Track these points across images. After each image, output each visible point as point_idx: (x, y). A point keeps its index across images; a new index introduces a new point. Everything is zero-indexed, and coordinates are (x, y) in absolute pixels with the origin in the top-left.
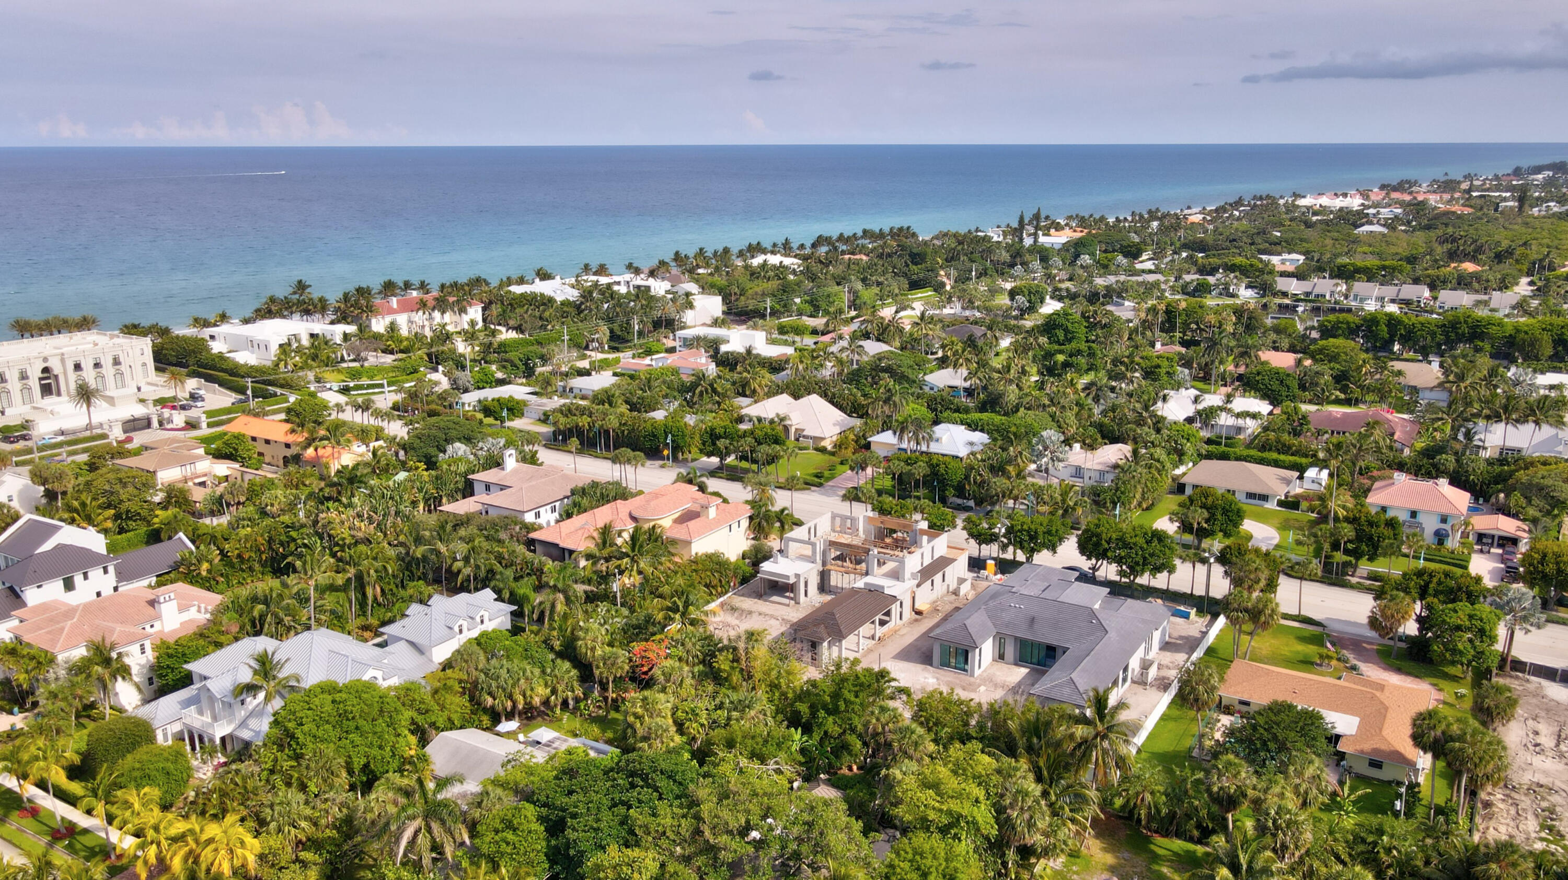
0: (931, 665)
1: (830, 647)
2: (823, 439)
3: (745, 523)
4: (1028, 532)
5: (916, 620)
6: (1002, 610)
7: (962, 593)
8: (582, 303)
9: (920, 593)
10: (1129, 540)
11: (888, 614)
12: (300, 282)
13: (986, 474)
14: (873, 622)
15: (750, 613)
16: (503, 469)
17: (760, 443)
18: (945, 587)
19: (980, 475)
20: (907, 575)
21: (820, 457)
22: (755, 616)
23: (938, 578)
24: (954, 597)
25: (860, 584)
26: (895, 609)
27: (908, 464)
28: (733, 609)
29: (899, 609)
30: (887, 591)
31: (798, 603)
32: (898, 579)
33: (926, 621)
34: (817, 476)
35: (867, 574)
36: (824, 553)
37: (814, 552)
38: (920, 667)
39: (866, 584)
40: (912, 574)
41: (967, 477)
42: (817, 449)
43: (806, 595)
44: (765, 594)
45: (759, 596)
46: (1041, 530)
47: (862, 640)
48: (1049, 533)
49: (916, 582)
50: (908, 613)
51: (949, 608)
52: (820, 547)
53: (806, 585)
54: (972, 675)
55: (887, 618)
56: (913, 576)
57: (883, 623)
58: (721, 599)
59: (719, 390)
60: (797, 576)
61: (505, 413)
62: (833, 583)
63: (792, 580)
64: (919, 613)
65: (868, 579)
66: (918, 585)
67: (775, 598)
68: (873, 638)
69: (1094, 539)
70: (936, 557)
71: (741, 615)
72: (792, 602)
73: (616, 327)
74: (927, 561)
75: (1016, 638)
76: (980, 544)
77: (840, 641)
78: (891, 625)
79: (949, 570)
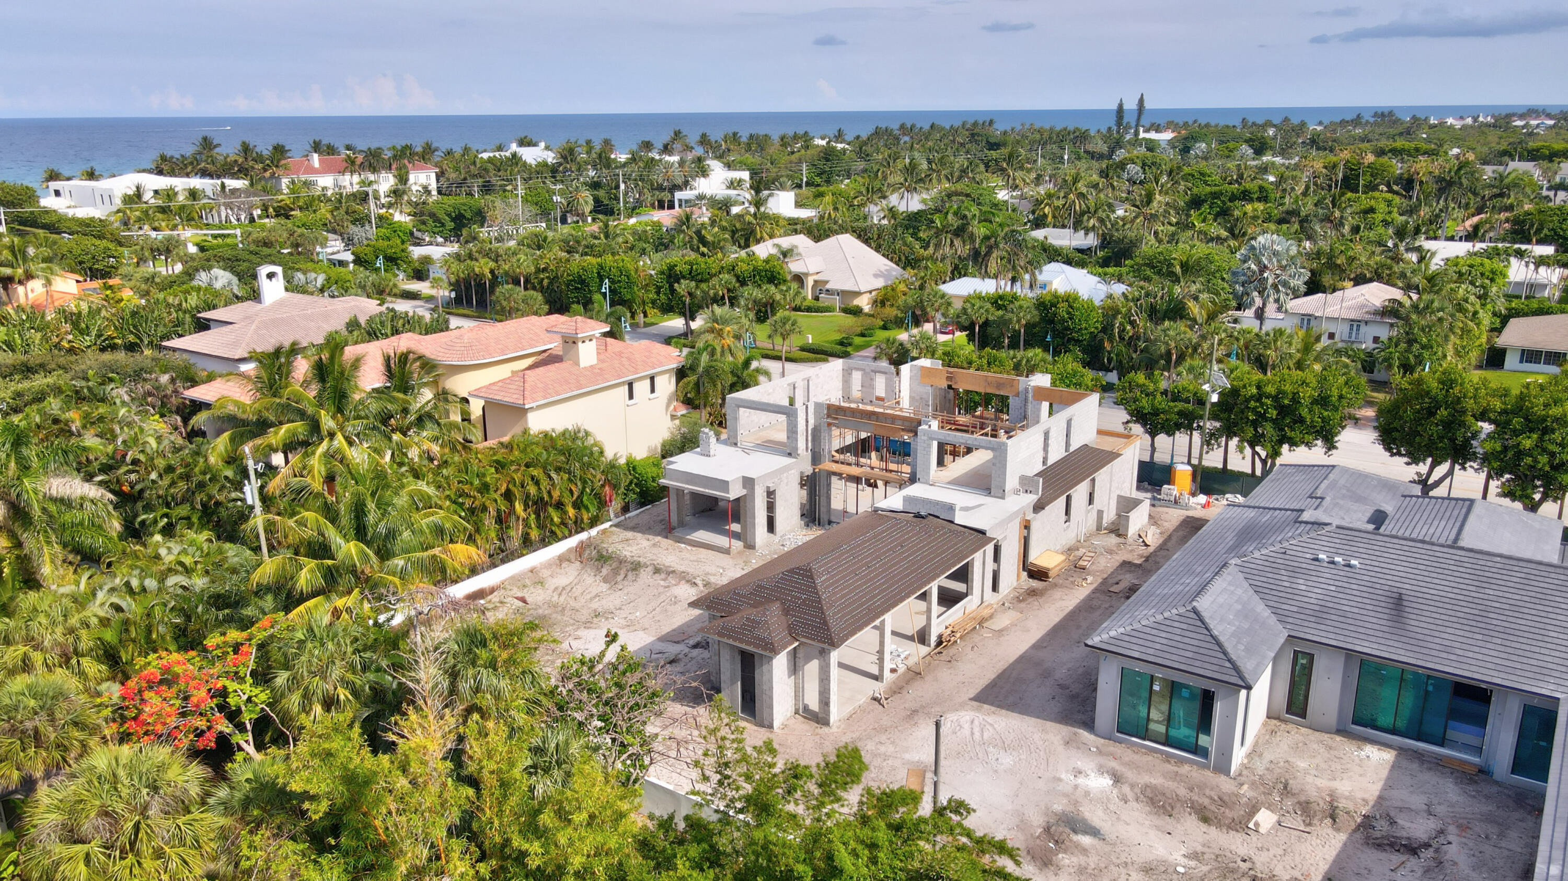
0: (1089, 725)
1: (795, 668)
2: (858, 294)
3: (667, 385)
4: (1275, 398)
5: (1032, 593)
6: (1294, 572)
7: (1132, 530)
8: (560, 164)
9: (1040, 522)
10: (1539, 411)
11: (963, 575)
12: (205, 139)
13: (1142, 322)
14: (924, 596)
15: (636, 567)
16: (260, 302)
17: (743, 282)
18: (1094, 515)
19: (1132, 323)
20: (1012, 481)
21: (850, 320)
22: (645, 576)
23: (1080, 492)
24: (1113, 540)
25: (894, 500)
26: (981, 562)
27: (999, 308)
28: (602, 558)
29: (990, 566)
30: (960, 519)
31: (750, 546)
32: (988, 491)
33: (1057, 594)
34: (841, 343)
35: (913, 479)
36: (816, 435)
37: (792, 431)
38: (1056, 733)
39: (907, 499)
40: (1024, 480)
41: (1107, 329)
42: (847, 311)
43: (771, 527)
44: (682, 524)
45: (668, 530)
46: (1307, 394)
47: (891, 644)
48: (1323, 401)
49: (1033, 498)
50: (1011, 576)
51: (1106, 564)
52: (805, 421)
53: (771, 507)
54: (1223, 768)
55: (959, 587)
56: (1026, 484)
57: (949, 599)
58: (583, 536)
59: (709, 238)
60: (748, 482)
61: (380, 263)
62: (837, 504)
63: (735, 492)
64: (1038, 574)
65: (915, 490)
66: (1039, 507)
67: (702, 535)
68: (922, 637)
69: (1443, 413)
70: (1075, 445)
71: (616, 571)
72: (737, 545)
73: (601, 193)
74: (1056, 454)
75: (1350, 654)
76: (1153, 434)
77: (823, 654)
78: (969, 604)
79: (1102, 476)
